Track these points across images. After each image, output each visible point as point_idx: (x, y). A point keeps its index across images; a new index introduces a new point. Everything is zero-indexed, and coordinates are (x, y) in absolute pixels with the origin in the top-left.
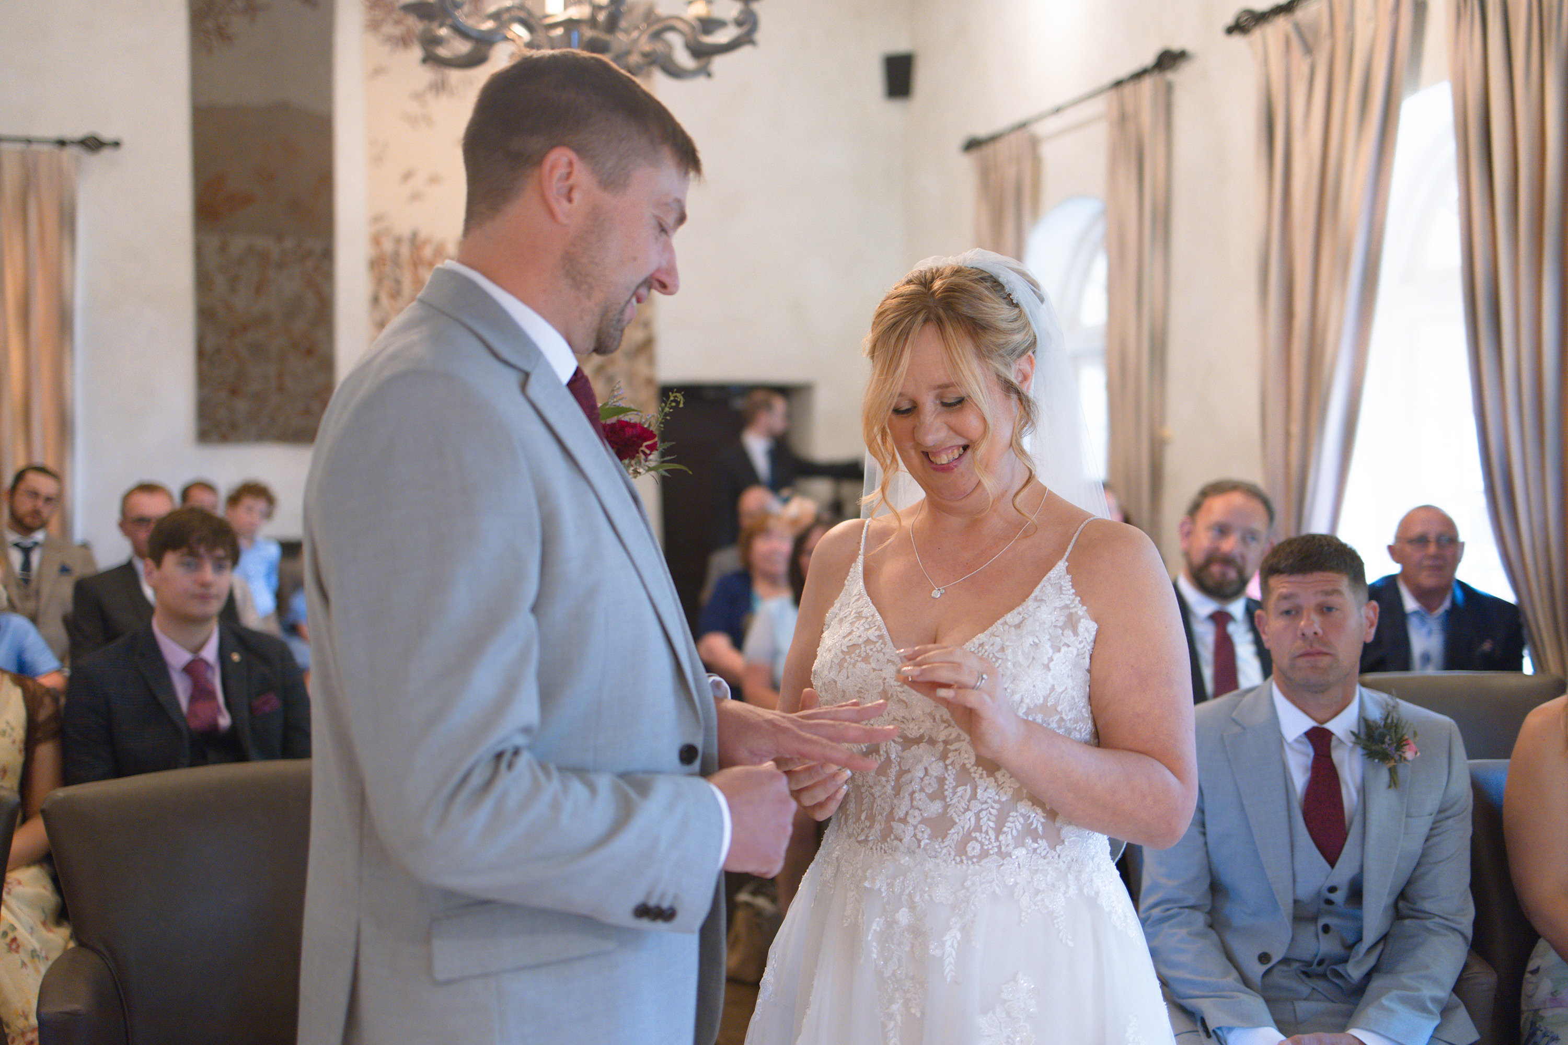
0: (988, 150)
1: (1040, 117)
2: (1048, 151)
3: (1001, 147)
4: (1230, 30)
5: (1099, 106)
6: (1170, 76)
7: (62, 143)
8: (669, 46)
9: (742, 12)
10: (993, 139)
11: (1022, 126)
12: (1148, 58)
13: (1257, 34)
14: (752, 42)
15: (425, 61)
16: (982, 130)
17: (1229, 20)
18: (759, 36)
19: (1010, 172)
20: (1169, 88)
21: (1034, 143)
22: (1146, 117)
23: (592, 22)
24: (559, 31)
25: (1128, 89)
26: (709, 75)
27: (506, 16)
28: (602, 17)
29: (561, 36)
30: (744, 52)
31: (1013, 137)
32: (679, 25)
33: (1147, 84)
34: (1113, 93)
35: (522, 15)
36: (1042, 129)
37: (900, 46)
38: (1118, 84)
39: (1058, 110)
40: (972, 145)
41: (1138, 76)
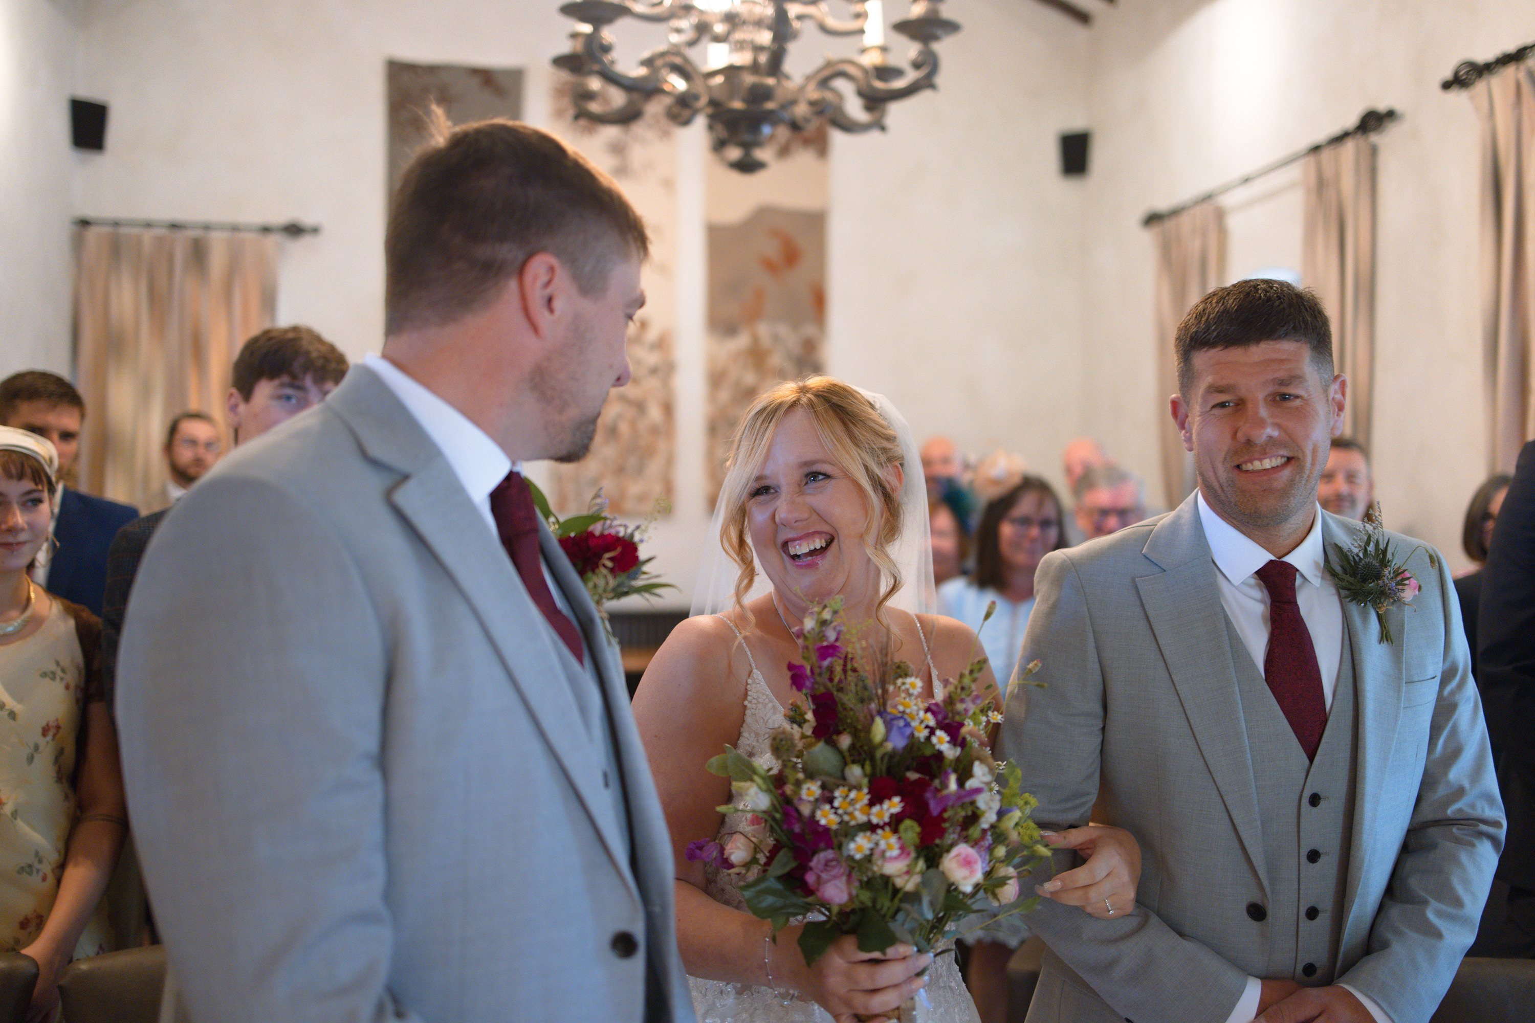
0: (1170, 225)
1: (1227, 189)
2: (1234, 223)
3: (1185, 220)
4: (1446, 86)
5: (1294, 172)
6: (1374, 138)
7: (266, 230)
8: (839, 96)
9: (921, 53)
10: (1175, 213)
11: (1207, 198)
12: (1351, 120)
13: (1480, 87)
14: (932, 86)
15: (577, 117)
16: (1162, 204)
17: (1447, 73)
18: (939, 80)
19: (1195, 246)
20: (1374, 151)
21: (1220, 215)
22: (1348, 183)
23: (755, 68)
24: (719, 80)
25: (1326, 155)
26: (883, 128)
27: (659, 62)
28: (763, 58)
29: (721, 85)
30: (923, 98)
31: (1197, 210)
32: (851, 70)
33: (1349, 146)
34: (1311, 160)
35: (678, 60)
36: (1228, 200)
37: (1076, 123)
38: (1316, 149)
39: (1246, 180)
40: (1153, 219)
41: (1339, 139)
